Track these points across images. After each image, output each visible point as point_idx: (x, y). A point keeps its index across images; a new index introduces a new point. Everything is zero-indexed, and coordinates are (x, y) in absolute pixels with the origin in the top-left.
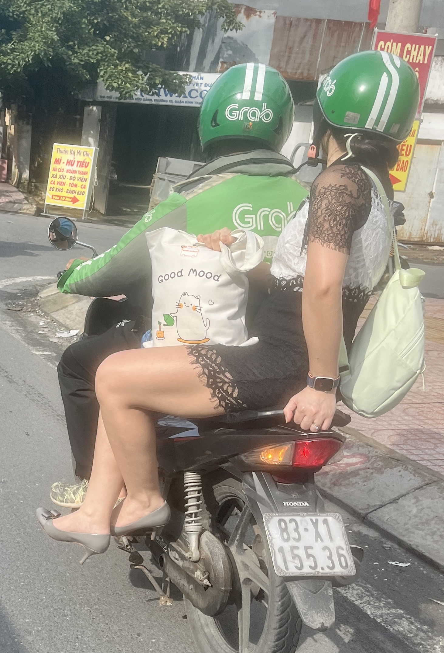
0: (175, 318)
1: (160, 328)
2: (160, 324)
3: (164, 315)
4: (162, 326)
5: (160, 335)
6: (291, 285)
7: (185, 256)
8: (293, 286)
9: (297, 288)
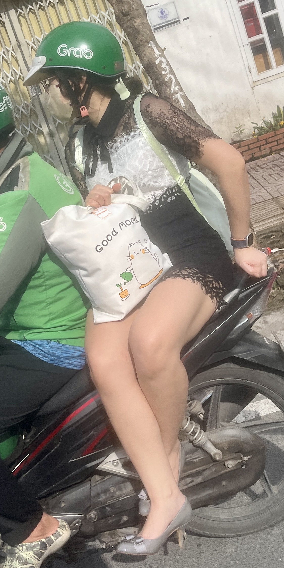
0: (132, 271)
1: (122, 289)
2: (120, 286)
3: (121, 275)
4: (123, 286)
5: (124, 295)
6: (163, 200)
7: (105, 217)
8: (166, 199)
9: (170, 198)
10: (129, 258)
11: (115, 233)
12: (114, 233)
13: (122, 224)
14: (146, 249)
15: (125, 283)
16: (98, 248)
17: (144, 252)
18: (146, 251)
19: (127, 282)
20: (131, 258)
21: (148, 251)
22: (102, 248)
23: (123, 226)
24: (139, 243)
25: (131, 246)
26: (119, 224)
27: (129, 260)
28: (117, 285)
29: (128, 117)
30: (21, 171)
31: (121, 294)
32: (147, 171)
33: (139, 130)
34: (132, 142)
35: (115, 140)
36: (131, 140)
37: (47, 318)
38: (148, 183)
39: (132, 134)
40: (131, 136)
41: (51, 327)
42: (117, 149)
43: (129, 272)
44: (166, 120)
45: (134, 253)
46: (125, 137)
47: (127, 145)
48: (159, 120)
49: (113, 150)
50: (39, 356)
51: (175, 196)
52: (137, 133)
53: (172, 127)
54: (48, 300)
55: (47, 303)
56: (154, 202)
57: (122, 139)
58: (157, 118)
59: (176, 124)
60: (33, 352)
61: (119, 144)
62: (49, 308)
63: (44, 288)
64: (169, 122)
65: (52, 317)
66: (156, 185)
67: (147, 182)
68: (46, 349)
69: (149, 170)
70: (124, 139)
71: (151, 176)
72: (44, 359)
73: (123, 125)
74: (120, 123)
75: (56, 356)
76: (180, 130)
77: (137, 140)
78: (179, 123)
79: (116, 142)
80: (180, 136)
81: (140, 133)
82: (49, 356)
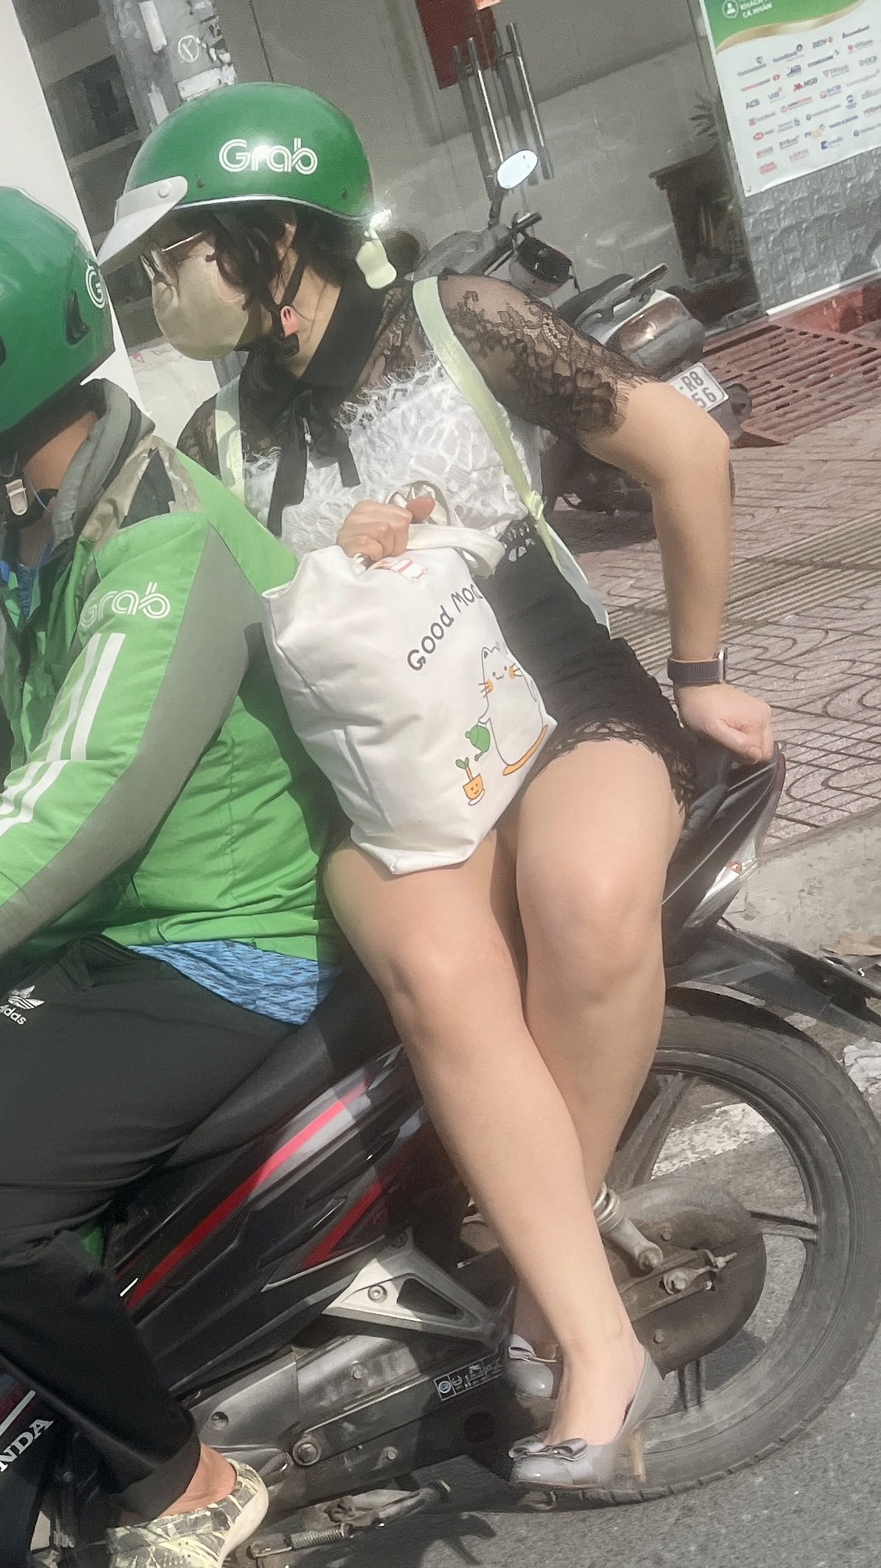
0: (488, 726)
1: (469, 773)
2: (464, 764)
3: (468, 735)
4: (472, 764)
5: (475, 790)
7: (417, 578)
8: (507, 555)
9: (513, 552)
10: (483, 687)
11: (446, 618)
12: (447, 621)
13: (457, 597)
15: (477, 758)
16: (415, 658)
17: (511, 673)
18: (515, 673)
19: (481, 754)
20: (487, 688)
22: (423, 658)
23: (459, 601)
25: (486, 654)
26: (451, 596)
27: (484, 693)
28: (458, 763)
29: (399, 332)
30: (167, 464)
31: (468, 788)
32: (469, 470)
33: (438, 365)
34: (419, 399)
35: (365, 395)
36: (415, 392)
37: (225, 881)
38: (469, 505)
39: (418, 375)
40: (414, 380)
41: (235, 903)
42: (365, 421)
43: (484, 726)
44: (527, 331)
45: (494, 674)
46: (395, 385)
47: (404, 406)
48: (504, 331)
49: (352, 426)
50: (207, 984)
51: (525, 545)
52: (433, 372)
53: (543, 349)
54: (234, 827)
55: (229, 837)
57: (383, 393)
58: (498, 325)
59: (554, 340)
60: (192, 972)
62: (233, 851)
64: (534, 334)
65: (240, 875)
67: (466, 502)
69: (474, 469)
70: (391, 393)
71: (478, 484)
72: (221, 991)
74: (377, 349)
76: (564, 355)
77: (436, 389)
78: (560, 336)
80: (566, 372)
81: (442, 371)
82: (234, 982)
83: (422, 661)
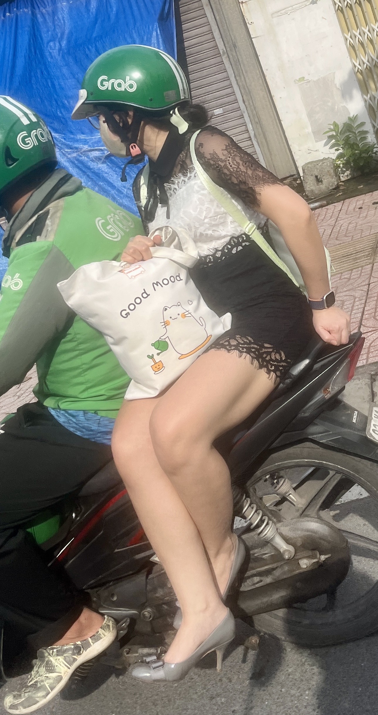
0: (167, 340)
1: (154, 361)
2: (151, 357)
3: (153, 345)
4: (156, 357)
5: (158, 367)
6: (227, 251)
7: (135, 276)
8: (230, 250)
9: (235, 249)
10: (163, 324)
11: (146, 294)
13: (157, 283)
14: (187, 313)
15: (158, 354)
16: (124, 313)
17: (184, 316)
18: (187, 316)
19: (160, 353)
20: (166, 324)
21: (190, 315)
22: (128, 313)
23: (158, 285)
24: (179, 305)
25: (166, 309)
26: (153, 283)
27: (164, 326)
28: (148, 356)
29: (185, 154)
30: (49, 217)
31: (154, 367)
32: (203, 219)
33: (195, 172)
34: (188, 185)
35: (173, 181)
36: (187, 183)
37: (83, 387)
38: (206, 232)
39: (189, 175)
40: (188, 177)
43: (164, 340)
44: (220, 163)
45: (171, 318)
46: (182, 178)
47: (184, 188)
48: (212, 162)
49: (172, 192)
50: (72, 429)
51: (241, 246)
52: (193, 175)
53: (226, 171)
54: (83, 366)
55: (81, 370)
56: (215, 253)
57: (179, 180)
58: (209, 159)
59: (230, 168)
60: (66, 424)
61: (177, 185)
62: (84, 376)
63: (77, 352)
64: (222, 164)
65: (89, 385)
66: (216, 234)
67: (204, 231)
68: (80, 422)
69: (205, 218)
70: (181, 181)
71: (208, 224)
72: (78, 433)
73: (180, 164)
74: (178, 162)
75: (92, 431)
76: (234, 174)
77: (193, 182)
79: (174, 184)
80: (235, 181)
81: (196, 175)
82: (84, 430)
83: (128, 314)
